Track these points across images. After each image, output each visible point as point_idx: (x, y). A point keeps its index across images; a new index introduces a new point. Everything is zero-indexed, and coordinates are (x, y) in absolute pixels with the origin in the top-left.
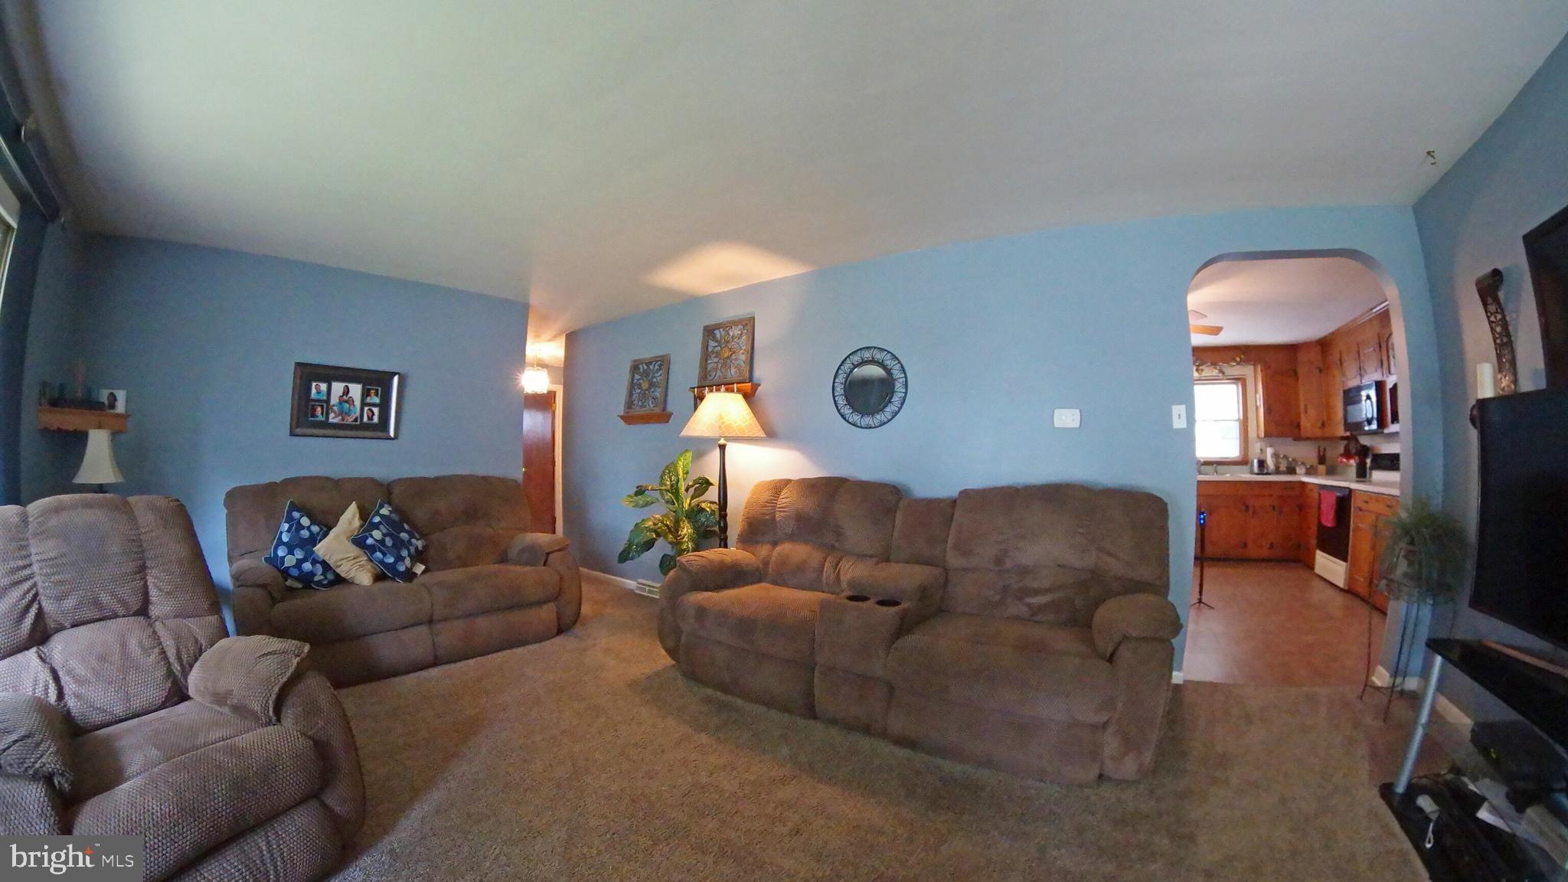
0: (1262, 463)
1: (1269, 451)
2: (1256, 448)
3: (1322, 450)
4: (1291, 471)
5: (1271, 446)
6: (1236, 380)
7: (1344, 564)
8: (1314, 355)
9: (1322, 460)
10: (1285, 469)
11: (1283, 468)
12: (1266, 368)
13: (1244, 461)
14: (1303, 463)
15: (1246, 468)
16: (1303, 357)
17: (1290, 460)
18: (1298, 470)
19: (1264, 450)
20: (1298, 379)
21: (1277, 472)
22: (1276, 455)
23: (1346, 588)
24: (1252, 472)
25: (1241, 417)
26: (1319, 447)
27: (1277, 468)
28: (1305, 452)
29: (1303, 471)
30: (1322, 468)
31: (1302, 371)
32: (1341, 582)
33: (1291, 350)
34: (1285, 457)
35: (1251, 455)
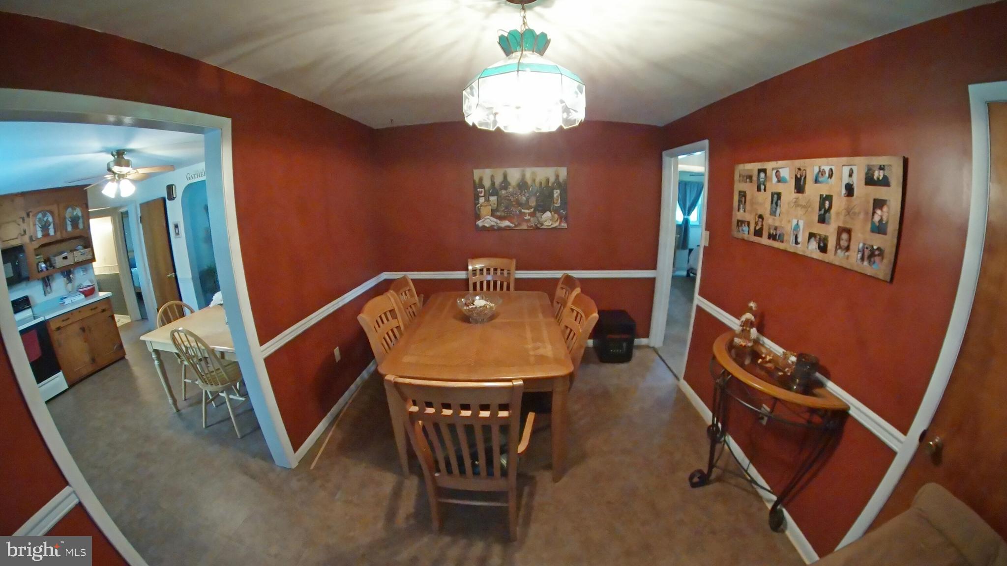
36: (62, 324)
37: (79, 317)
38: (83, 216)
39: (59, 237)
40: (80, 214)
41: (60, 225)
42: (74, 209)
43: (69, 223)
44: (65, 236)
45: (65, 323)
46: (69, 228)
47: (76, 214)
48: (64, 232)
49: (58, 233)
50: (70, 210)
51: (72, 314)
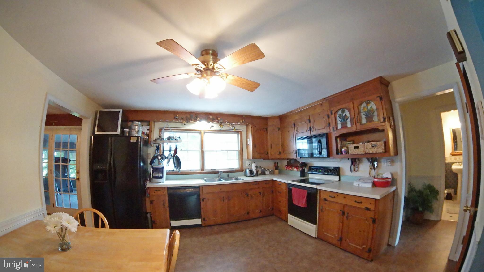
0: (251, 171)
1: (254, 165)
2: (247, 163)
3: (276, 163)
4: (263, 173)
5: (254, 163)
6: (238, 132)
7: (315, 226)
8: (277, 122)
9: (277, 167)
10: (261, 173)
11: (260, 172)
12: (254, 126)
13: (241, 170)
14: (268, 170)
15: (243, 173)
16: (270, 123)
17: (263, 168)
18: (266, 173)
19: (251, 165)
20: (267, 133)
21: (257, 175)
22: (257, 167)
23: (316, 237)
24: (246, 175)
25: (240, 149)
26: (275, 162)
27: (257, 172)
28: (269, 164)
29: (269, 173)
30: (277, 171)
31: (270, 129)
32: (314, 234)
33: (265, 119)
34: (261, 167)
35: (244, 168)
36: (329, 199)
37: (342, 201)
38: (377, 109)
39: (354, 129)
40: (374, 107)
41: (356, 119)
42: (368, 104)
43: (363, 116)
44: (359, 128)
45: (332, 200)
46: (364, 121)
47: (371, 107)
48: (358, 125)
49: (354, 126)
50: (364, 105)
51: (338, 196)
